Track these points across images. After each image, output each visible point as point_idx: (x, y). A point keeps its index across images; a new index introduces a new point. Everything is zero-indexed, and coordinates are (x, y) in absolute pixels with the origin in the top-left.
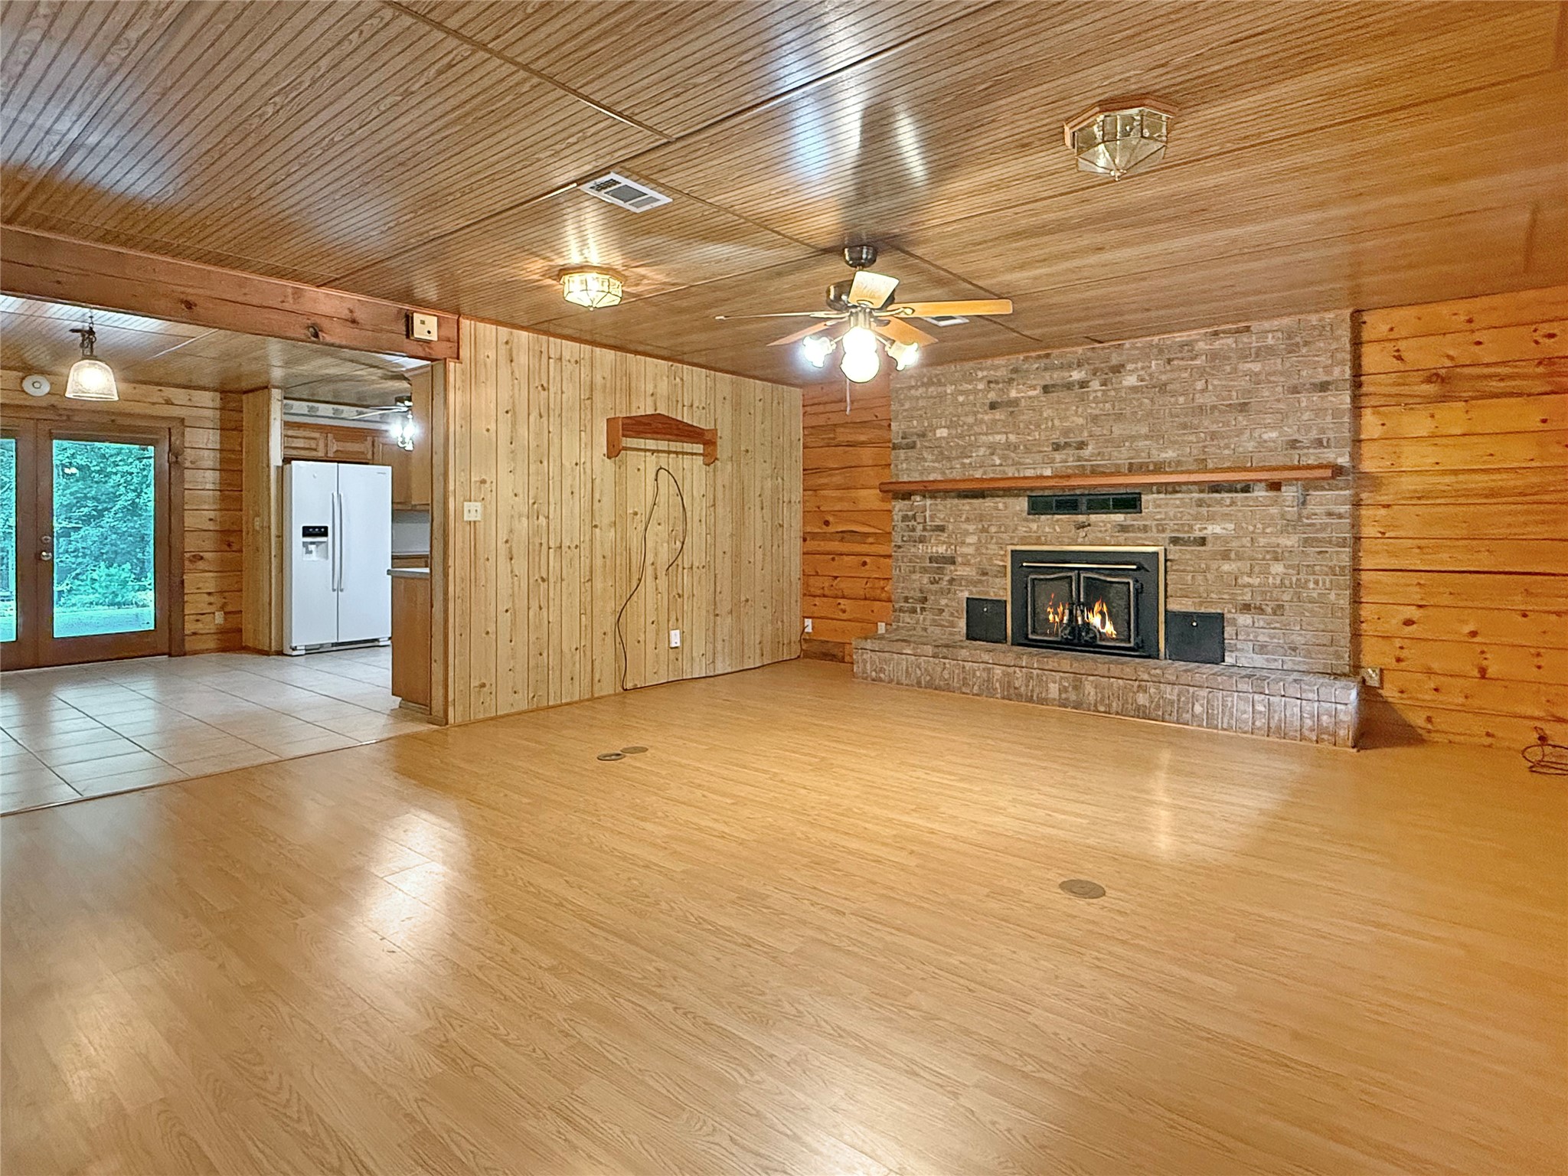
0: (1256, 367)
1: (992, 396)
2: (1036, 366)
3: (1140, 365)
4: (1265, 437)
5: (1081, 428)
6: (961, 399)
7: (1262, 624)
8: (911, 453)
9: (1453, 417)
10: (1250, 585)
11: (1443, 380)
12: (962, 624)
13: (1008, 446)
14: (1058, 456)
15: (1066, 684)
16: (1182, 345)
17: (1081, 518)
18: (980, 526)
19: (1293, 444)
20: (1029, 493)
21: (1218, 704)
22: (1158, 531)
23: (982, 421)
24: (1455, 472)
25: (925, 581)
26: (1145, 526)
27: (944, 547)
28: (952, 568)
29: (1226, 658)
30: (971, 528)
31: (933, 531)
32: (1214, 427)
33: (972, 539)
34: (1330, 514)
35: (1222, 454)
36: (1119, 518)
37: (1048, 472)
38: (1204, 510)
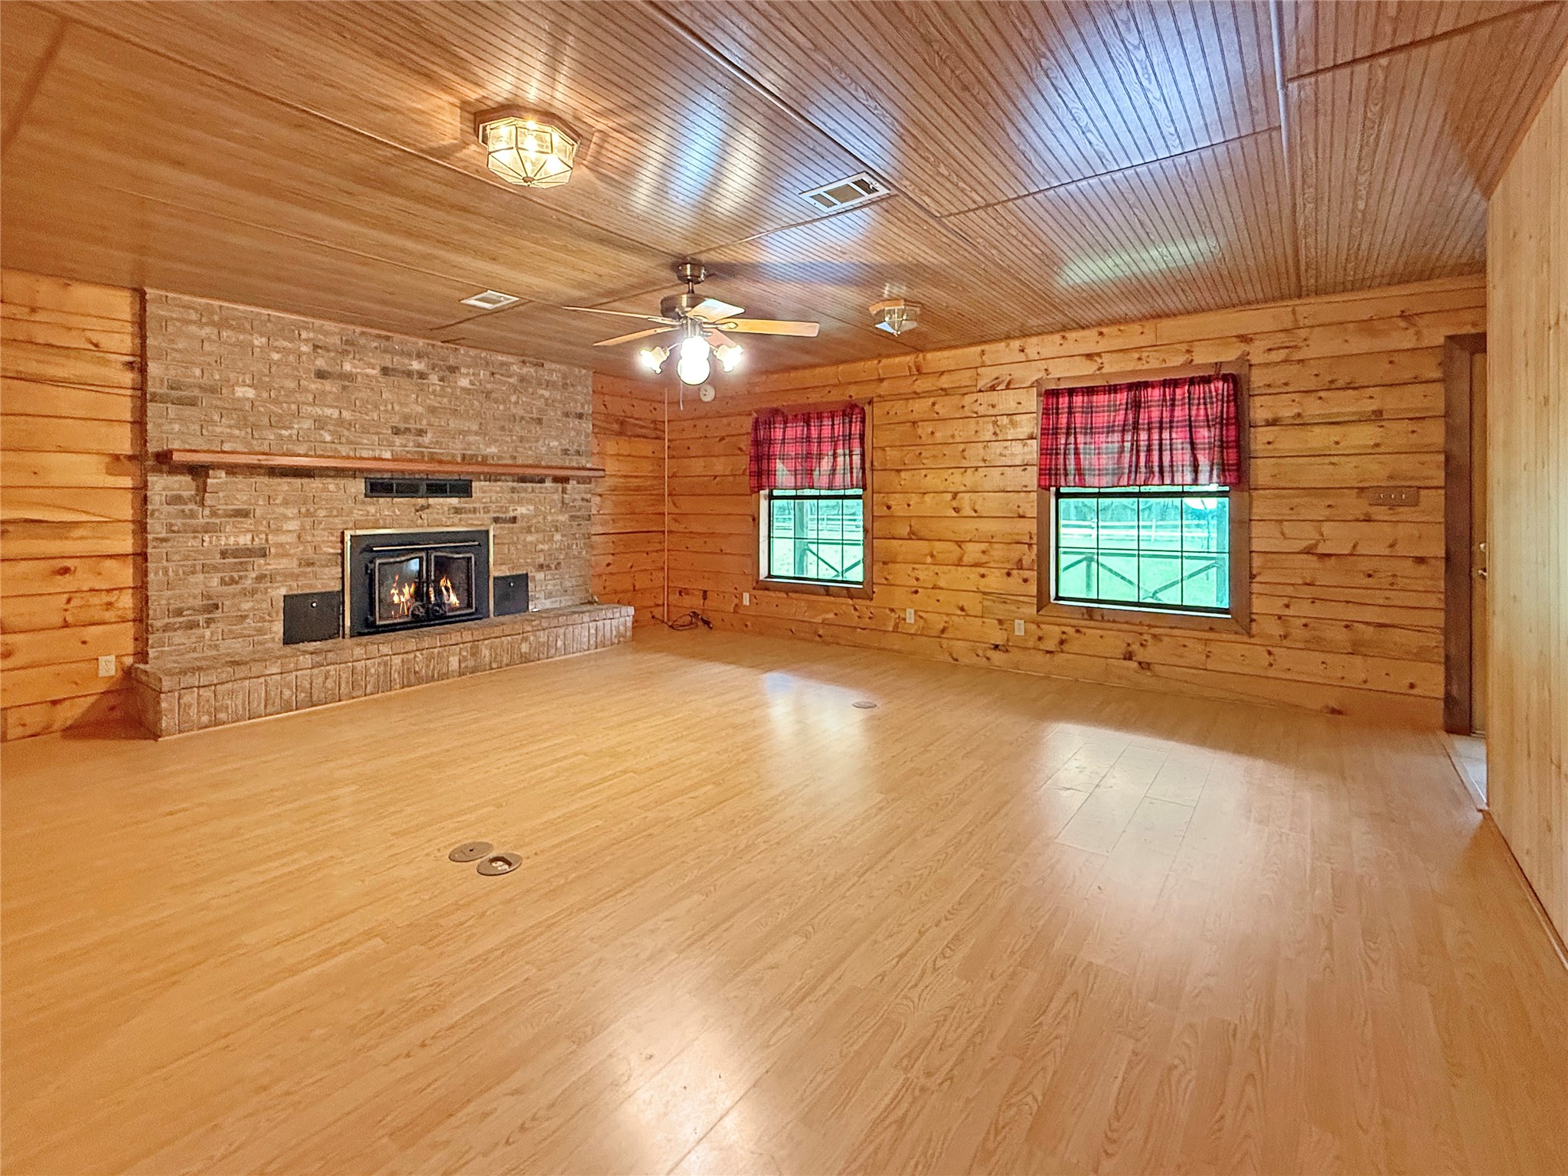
0: (547, 394)
1: (320, 363)
2: (375, 344)
3: (471, 371)
4: (552, 444)
5: (418, 417)
6: (276, 356)
7: (549, 577)
8: (188, 411)
9: (625, 446)
10: (542, 551)
11: (622, 423)
12: (278, 628)
13: (341, 422)
14: (398, 440)
16: (502, 364)
17: (421, 501)
18: (303, 510)
19: (565, 452)
20: (365, 475)
22: (485, 513)
23: (307, 390)
24: (626, 477)
25: (215, 582)
26: (475, 508)
27: (249, 537)
28: (262, 561)
29: (530, 607)
30: (291, 512)
31: (230, 516)
32: (523, 433)
33: (293, 525)
34: (583, 499)
35: (526, 456)
36: (454, 501)
37: (388, 455)
38: (515, 496)
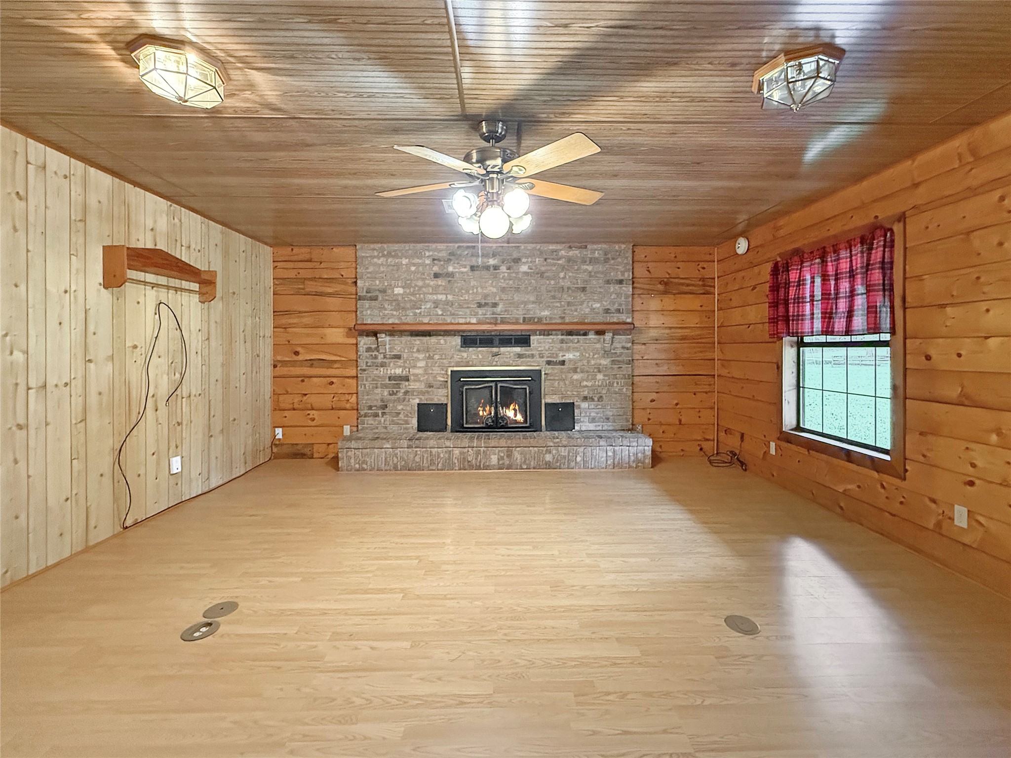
0: (590, 268)
1: (436, 269)
2: (466, 253)
3: (530, 260)
4: (594, 306)
5: (495, 294)
6: (413, 268)
7: (593, 407)
8: (373, 303)
9: (669, 302)
10: (586, 386)
11: (666, 284)
12: (414, 422)
13: (447, 302)
14: (480, 311)
15: (502, 455)
16: (553, 251)
17: (495, 350)
18: (427, 355)
19: (607, 311)
20: (461, 334)
21: (589, 454)
22: (540, 357)
23: (428, 285)
24: (670, 328)
25: (386, 393)
26: (533, 354)
27: (401, 370)
28: (407, 383)
29: (576, 428)
30: (421, 356)
31: (392, 358)
32: (569, 299)
33: (422, 364)
34: (623, 348)
35: (573, 316)
36: (518, 350)
37: (474, 321)
38: (564, 345)
